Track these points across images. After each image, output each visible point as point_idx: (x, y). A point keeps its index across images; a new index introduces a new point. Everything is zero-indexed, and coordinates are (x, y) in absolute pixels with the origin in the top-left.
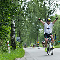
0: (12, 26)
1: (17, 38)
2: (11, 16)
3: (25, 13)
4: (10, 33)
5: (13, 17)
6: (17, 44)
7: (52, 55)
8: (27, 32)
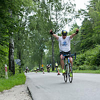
0: (10, 46)
1: (17, 61)
2: (10, 33)
3: (26, 29)
4: (8, 55)
5: (12, 35)
6: (17, 68)
7: (71, 82)
8: (29, 53)
